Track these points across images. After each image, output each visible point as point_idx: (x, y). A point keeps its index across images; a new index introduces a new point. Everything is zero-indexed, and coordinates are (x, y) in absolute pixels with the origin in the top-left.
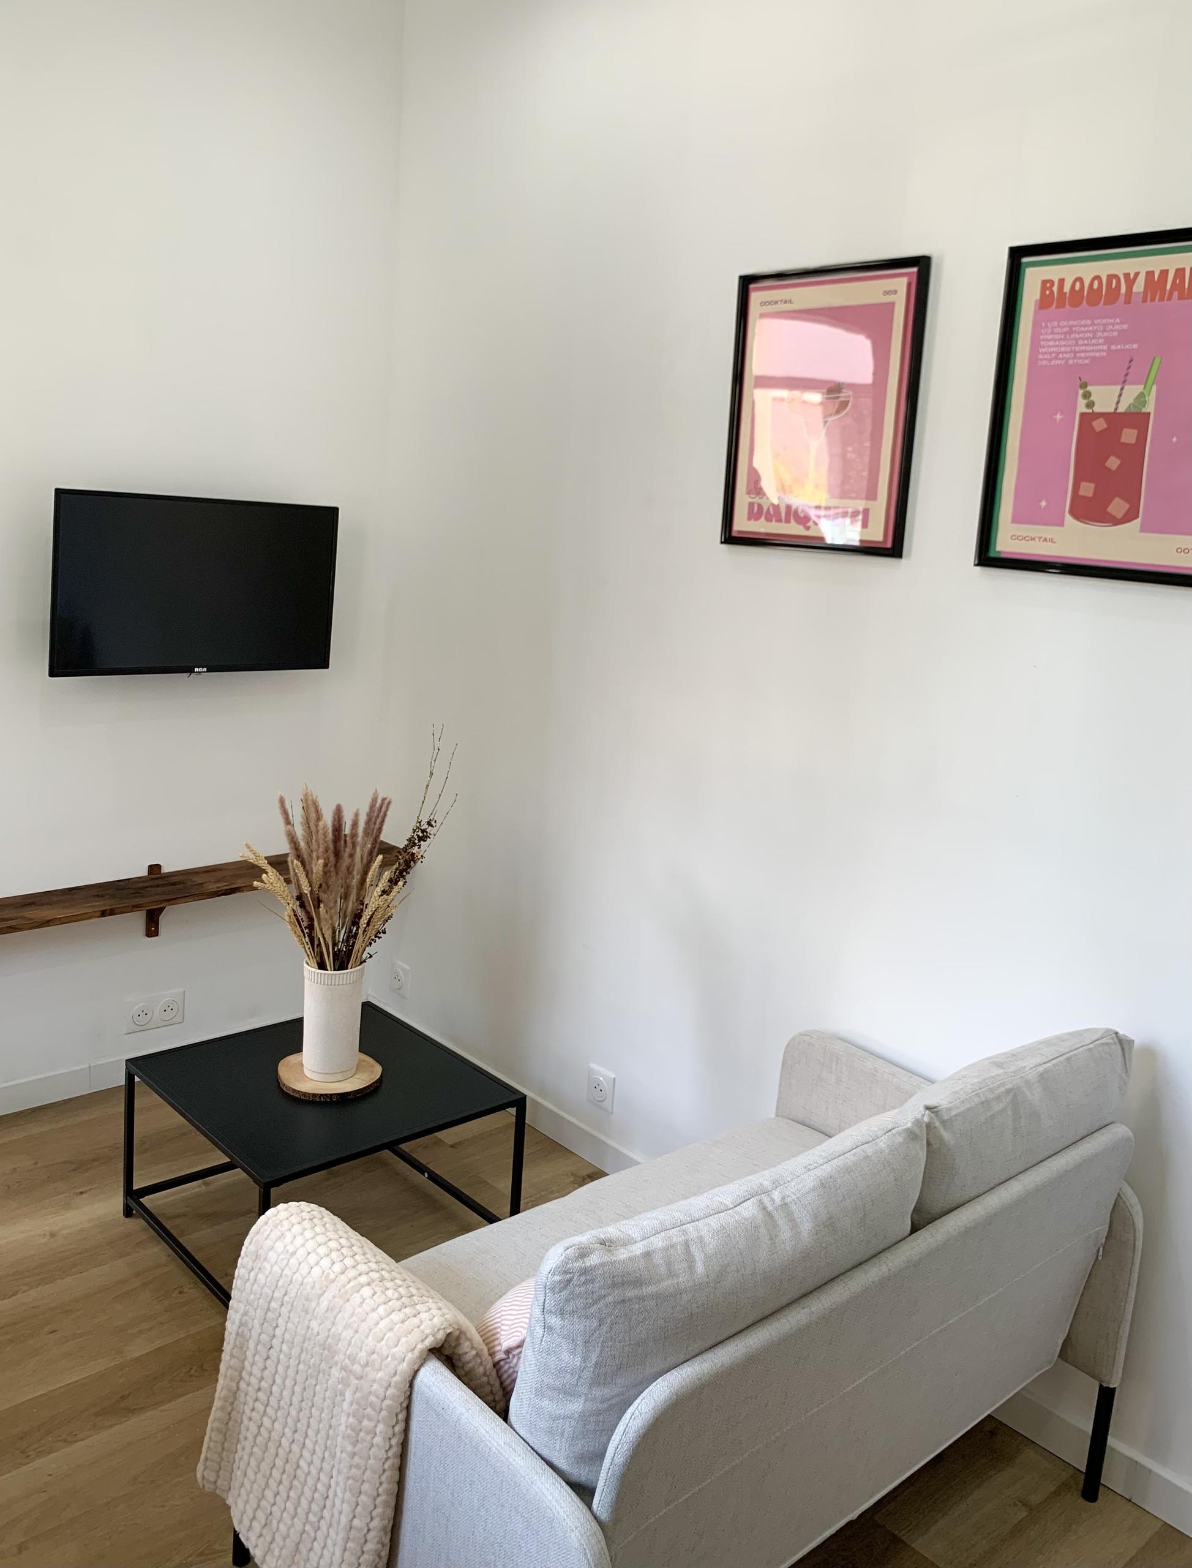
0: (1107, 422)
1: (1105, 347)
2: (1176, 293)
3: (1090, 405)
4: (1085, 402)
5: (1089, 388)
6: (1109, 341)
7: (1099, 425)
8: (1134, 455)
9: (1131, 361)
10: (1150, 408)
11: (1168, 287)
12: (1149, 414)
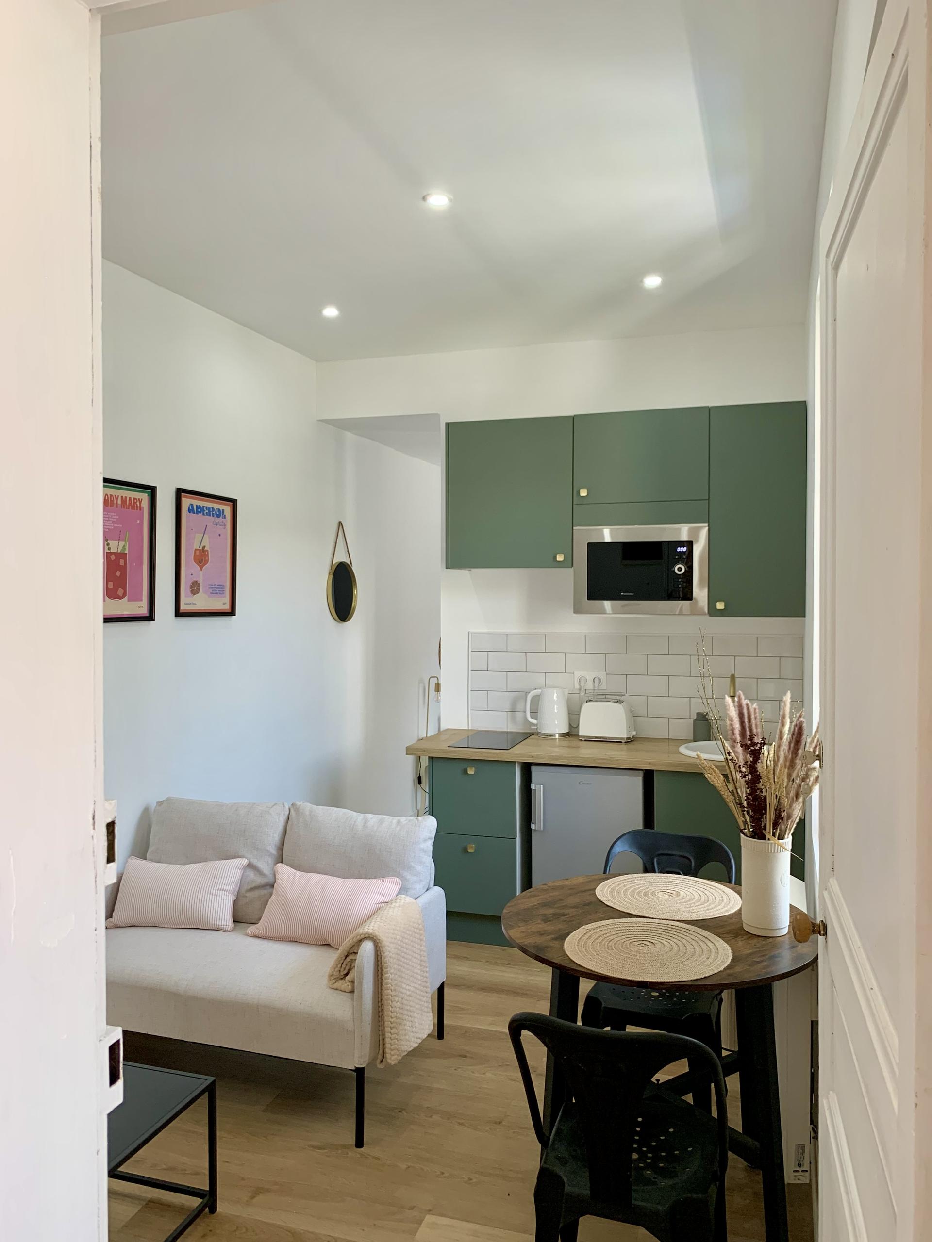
0: (115, 556)
1: (112, 525)
2: (130, 507)
3: (109, 549)
4: (108, 547)
5: (109, 542)
6: (113, 522)
7: (113, 557)
8: (124, 569)
9: (120, 532)
10: (127, 551)
11: (128, 504)
12: (126, 553)
